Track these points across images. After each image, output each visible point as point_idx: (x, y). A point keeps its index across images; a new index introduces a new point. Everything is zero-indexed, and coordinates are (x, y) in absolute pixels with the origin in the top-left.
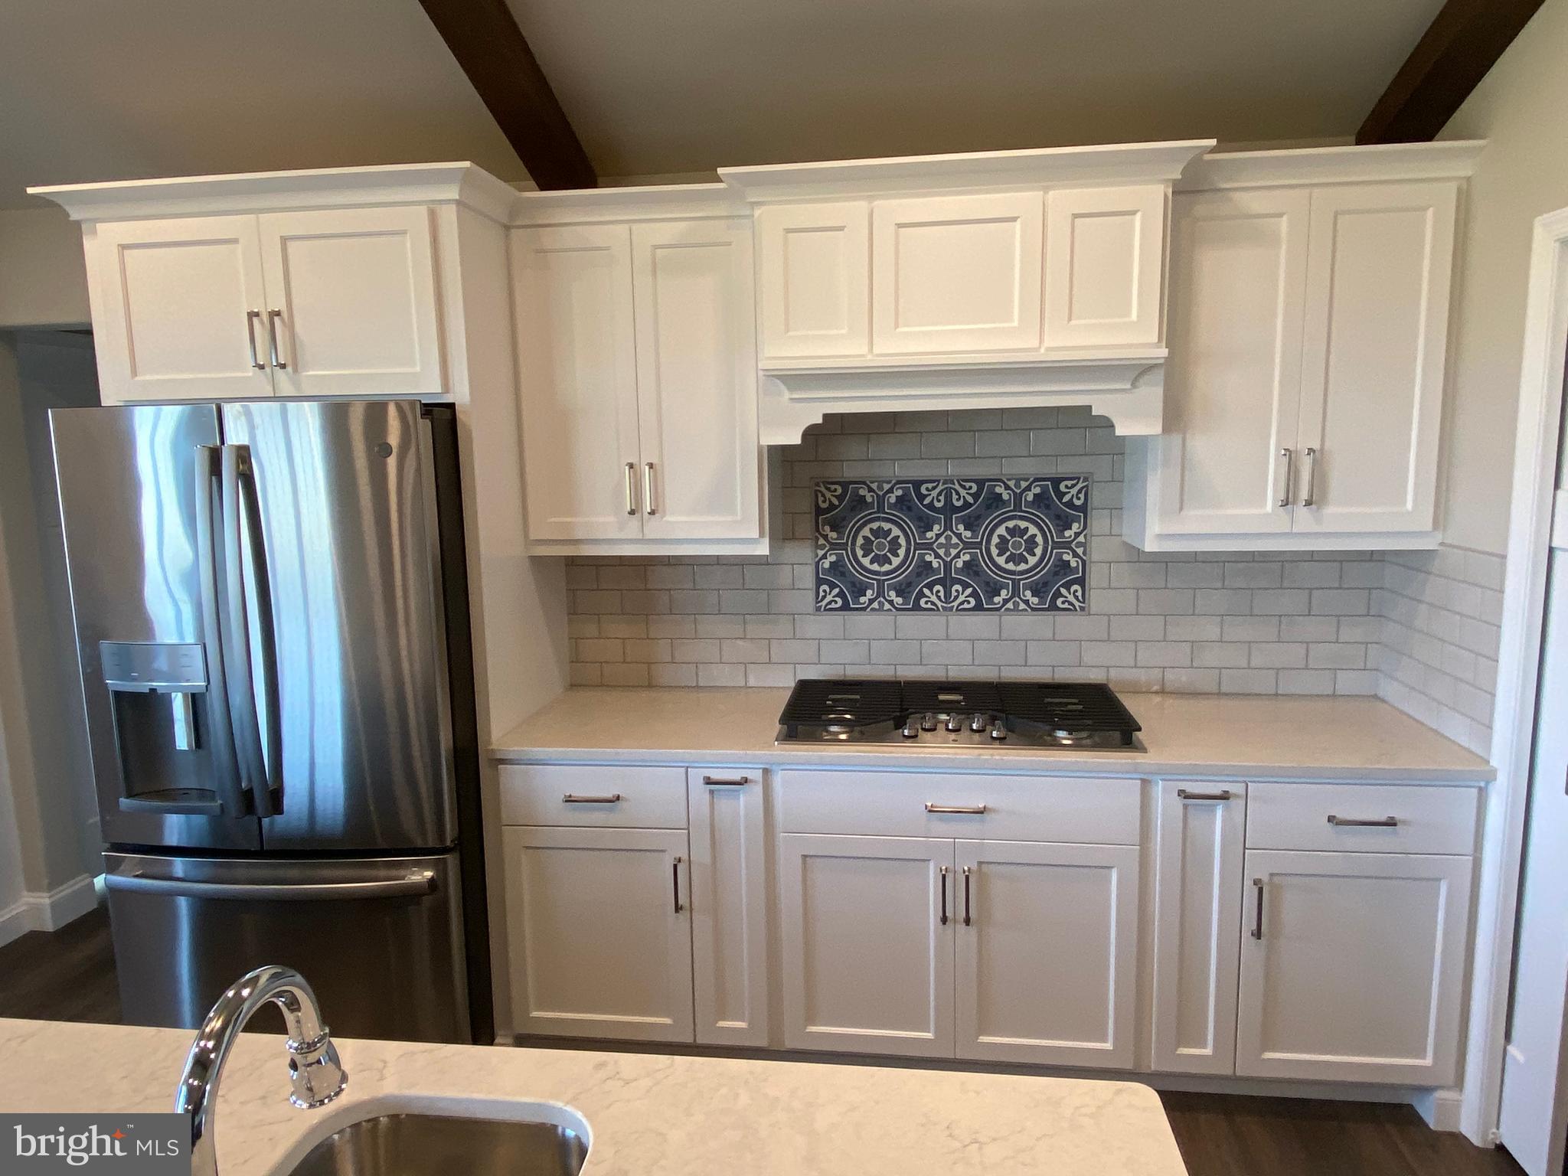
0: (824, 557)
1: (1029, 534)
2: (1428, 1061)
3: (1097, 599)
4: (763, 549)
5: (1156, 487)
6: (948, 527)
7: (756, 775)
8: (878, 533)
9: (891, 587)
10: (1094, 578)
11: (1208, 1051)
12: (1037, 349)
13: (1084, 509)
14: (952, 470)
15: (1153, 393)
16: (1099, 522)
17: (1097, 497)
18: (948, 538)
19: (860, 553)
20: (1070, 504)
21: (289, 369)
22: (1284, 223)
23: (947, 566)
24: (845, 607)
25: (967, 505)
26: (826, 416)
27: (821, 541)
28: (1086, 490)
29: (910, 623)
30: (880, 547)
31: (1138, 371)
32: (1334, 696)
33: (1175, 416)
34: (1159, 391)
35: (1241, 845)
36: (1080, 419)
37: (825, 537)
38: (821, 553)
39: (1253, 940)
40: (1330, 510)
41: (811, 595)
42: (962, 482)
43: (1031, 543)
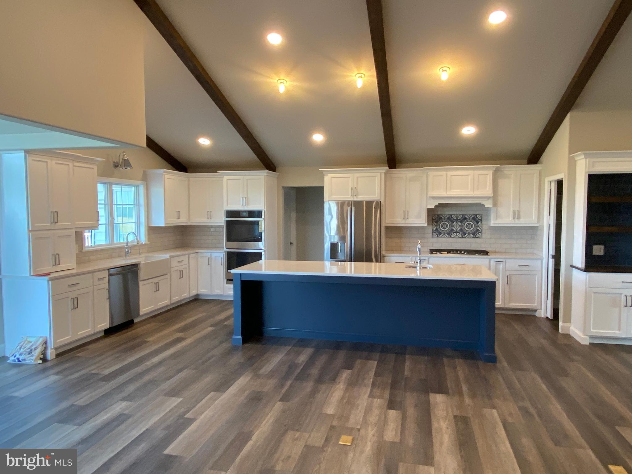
0: (434, 228)
1: (471, 224)
2: (536, 305)
3: (484, 236)
4: (426, 225)
5: (492, 216)
6: (457, 223)
7: (427, 258)
8: (444, 224)
9: (446, 233)
10: (483, 232)
11: (500, 303)
12: (473, 194)
13: (481, 220)
14: (457, 213)
15: (491, 201)
16: (484, 222)
17: (484, 218)
18: (457, 225)
19: (440, 227)
20: (479, 219)
21: (356, 196)
22: (512, 175)
23: (457, 229)
24: (438, 237)
25: (460, 219)
26: (438, 204)
27: (434, 225)
28: (481, 217)
29: (450, 240)
30: (444, 226)
31: (488, 198)
32: (526, 253)
33: (495, 204)
34: (492, 201)
35: (505, 269)
36: (480, 205)
37: (434, 224)
38: (433, 227)
39: (507, 285)
40: (521, 220)
41: (431, 234)
42: (460, 215)
43: (472, 226)
